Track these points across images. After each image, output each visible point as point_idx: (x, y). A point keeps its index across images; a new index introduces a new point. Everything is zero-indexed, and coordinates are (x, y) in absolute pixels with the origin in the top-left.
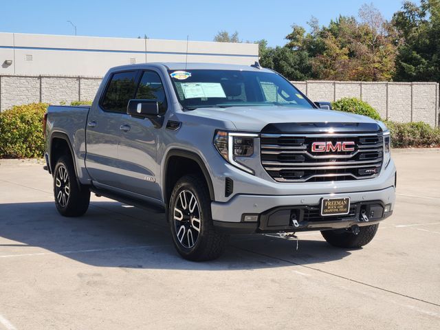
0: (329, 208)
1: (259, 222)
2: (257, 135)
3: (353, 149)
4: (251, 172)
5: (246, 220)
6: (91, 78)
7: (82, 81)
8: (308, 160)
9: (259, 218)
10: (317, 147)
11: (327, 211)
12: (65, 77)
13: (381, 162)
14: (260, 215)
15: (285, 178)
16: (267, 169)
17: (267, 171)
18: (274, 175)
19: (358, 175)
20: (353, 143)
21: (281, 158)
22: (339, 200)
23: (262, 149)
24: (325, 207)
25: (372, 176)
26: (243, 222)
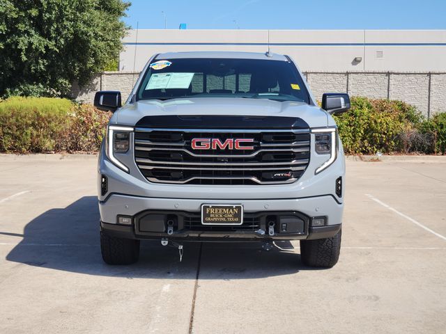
0: (211, 216)
1: (133, 225)
2: (132, 129)
3: (252, 148)
4: (127, 170)
5: (121, 222)
6: (402, 74)
7: (392, 76)
8: (187, 158)
9: (133, 221)
10: (199, 144)
11: (209, 219)
12: (374, 73)
13: (307, 165)
14: (133, 218)
15: (158, 178)
16: (141, 167)
17: (140, 169)
18: (147, 174)
19: (263, 180)
20: (252, 140)
21: (152, 156)
22: (226, 208)
23: (136, 145)
24: (206, 215)
25: (287, 181)
26: (118, 224)
